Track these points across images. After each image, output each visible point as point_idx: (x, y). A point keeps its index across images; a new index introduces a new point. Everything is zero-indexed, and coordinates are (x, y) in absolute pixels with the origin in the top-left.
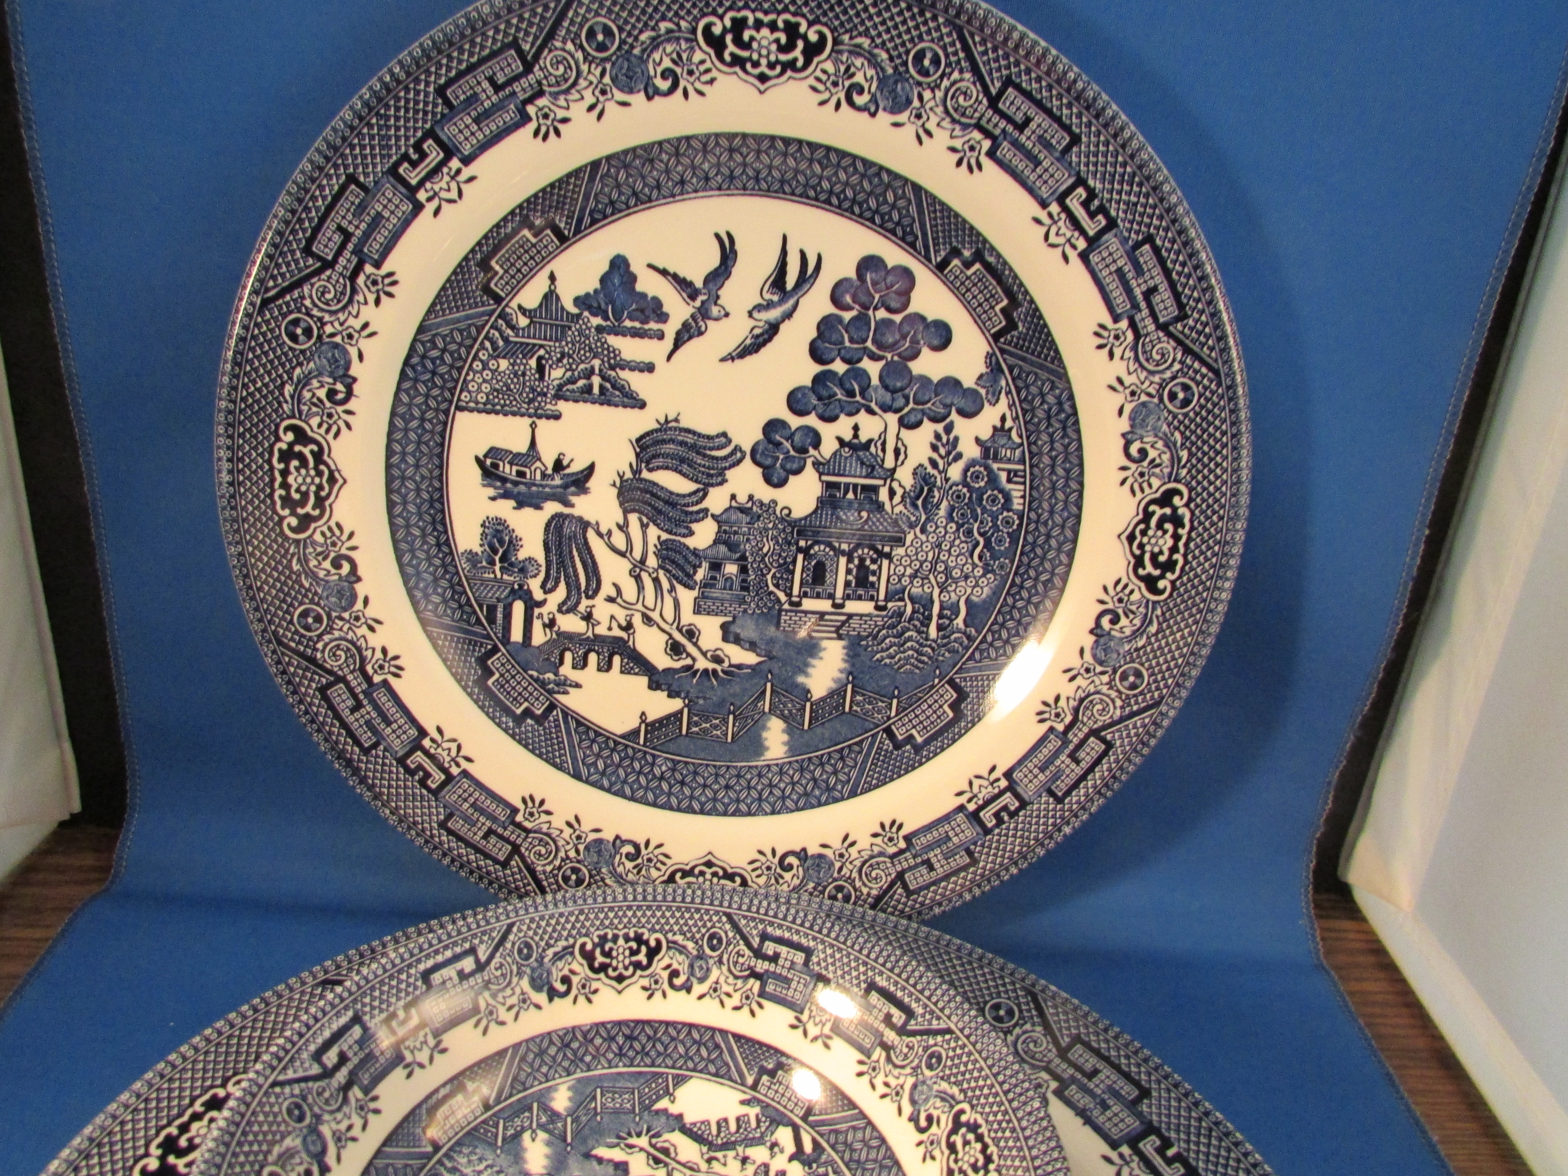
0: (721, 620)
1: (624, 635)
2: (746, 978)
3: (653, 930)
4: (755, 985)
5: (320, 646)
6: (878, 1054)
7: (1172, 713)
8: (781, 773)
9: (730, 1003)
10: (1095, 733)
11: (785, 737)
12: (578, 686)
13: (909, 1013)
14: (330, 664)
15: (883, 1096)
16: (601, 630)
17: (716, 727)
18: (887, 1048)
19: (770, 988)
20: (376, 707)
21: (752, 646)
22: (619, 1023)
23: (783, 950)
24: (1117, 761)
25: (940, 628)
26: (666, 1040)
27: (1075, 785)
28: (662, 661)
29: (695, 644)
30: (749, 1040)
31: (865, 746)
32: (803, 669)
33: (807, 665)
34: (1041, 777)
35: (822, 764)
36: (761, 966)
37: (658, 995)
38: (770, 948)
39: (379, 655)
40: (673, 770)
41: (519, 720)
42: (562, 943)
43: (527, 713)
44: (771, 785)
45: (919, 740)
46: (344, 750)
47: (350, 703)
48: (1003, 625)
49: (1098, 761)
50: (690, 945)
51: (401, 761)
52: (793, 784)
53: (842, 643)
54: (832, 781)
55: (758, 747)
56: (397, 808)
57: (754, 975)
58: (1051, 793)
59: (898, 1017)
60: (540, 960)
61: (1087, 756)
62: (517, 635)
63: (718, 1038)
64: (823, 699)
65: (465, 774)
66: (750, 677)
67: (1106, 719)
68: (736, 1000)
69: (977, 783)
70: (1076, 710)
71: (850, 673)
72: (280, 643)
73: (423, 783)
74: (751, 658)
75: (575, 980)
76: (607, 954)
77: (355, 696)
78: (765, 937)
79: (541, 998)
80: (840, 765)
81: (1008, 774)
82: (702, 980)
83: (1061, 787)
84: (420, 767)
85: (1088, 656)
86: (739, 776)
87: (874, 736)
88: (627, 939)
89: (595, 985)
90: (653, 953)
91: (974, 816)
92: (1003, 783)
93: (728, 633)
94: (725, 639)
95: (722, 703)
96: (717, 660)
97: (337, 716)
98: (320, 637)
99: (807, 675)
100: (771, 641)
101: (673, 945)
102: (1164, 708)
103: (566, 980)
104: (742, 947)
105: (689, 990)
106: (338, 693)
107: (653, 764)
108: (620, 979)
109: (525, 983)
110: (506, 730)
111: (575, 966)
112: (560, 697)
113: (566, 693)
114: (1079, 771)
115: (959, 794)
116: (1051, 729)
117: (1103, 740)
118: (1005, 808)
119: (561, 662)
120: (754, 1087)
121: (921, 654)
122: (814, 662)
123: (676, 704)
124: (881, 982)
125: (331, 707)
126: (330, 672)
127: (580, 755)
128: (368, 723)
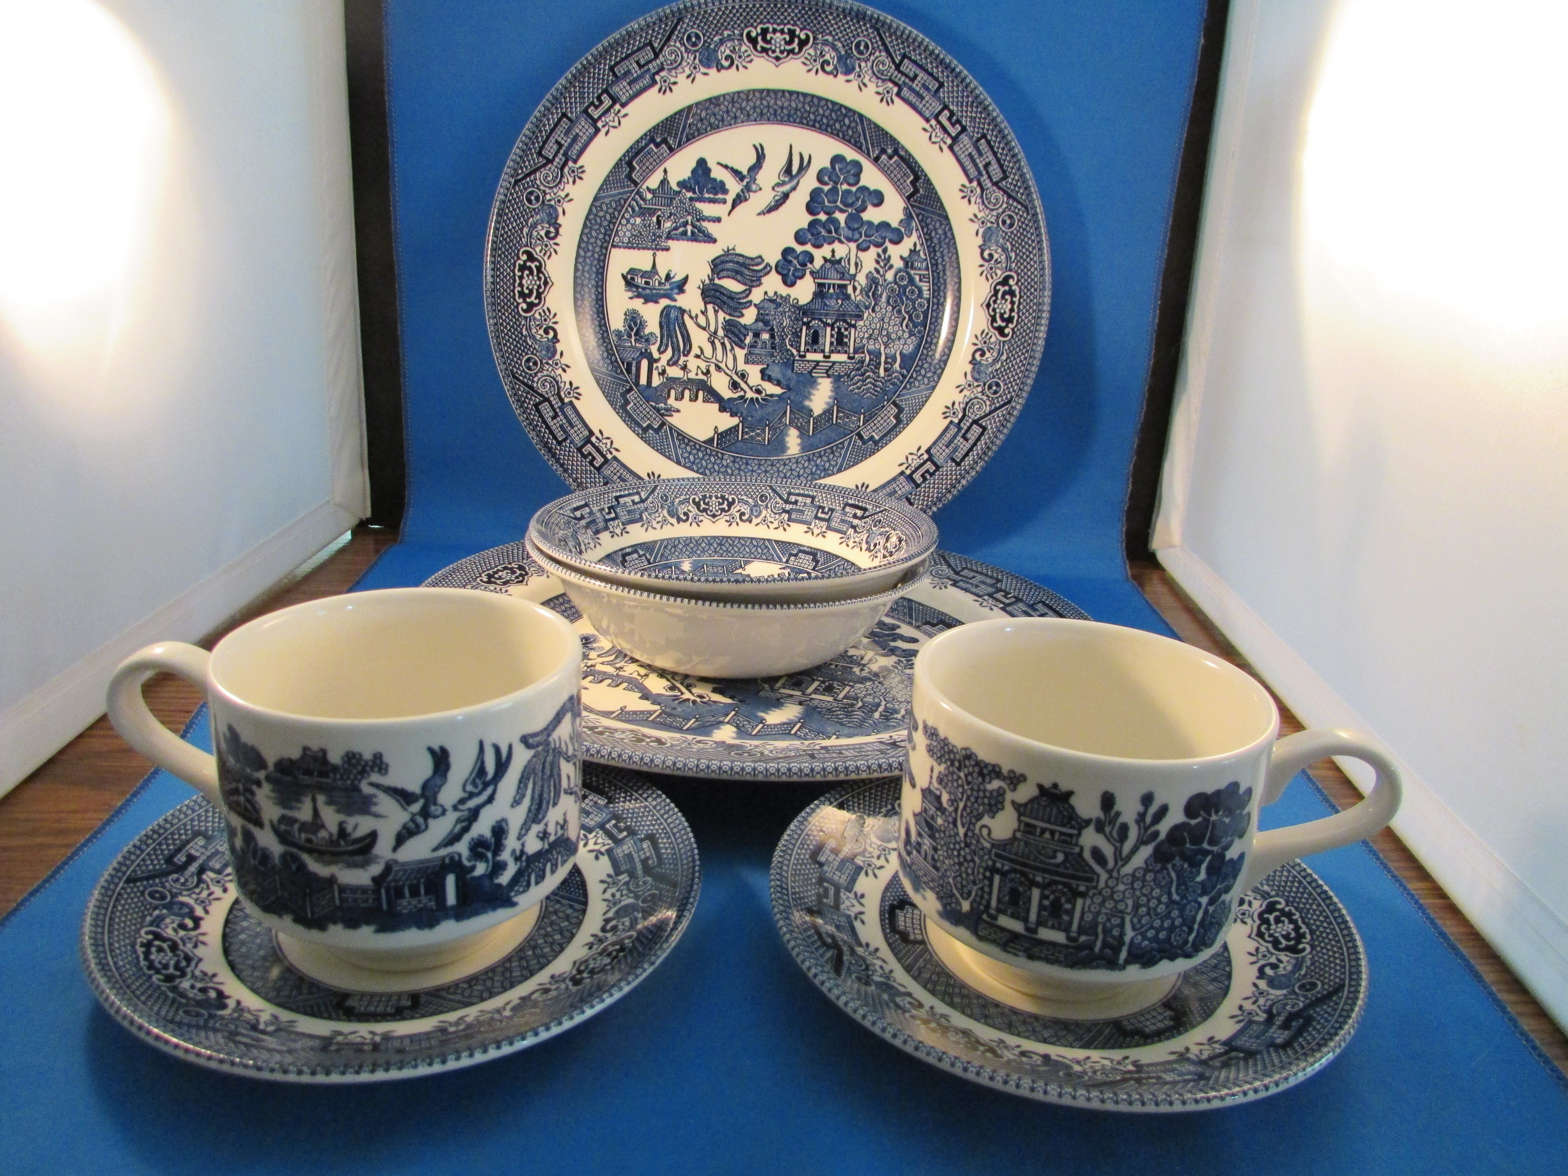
0: (760, 367)
1: (705, 378)
2: (780, 514)
3: (730, 494)
4: (786, 516)
5: (536, 379)
6: (851, 531)
7: (1018, 407)
8: (797, 462)
9: (772, 526)
10: (975, 422)
11: (799, 441)
12: (678, 411)
13: (865, 510)
14: (541, 390)
15: (852, 548)
16: (692, 375)
17: (758, 435)
18: (854, 527)
19: (793, 516)
20: (566, 417)
21: (779, 383)
22: (714, 537)
23: (800, 499)
24: (989, 438)
25: (886, 370)
26: (739, 545)
27: (967, 454)
28: (727, 393)
29: (746, 382)
30: (783, 542)
31: (846, 444)
32: (807, 397)
33: (810, 394)
34: (947, 451)
35: (821, 457)
36: (788, 507)
37: (734, 524)
38: (793, 498)
39: (568, 386)
40: (734, 462)
41: (645, 430)
42: (683, 497)
43: (649, 426)
44: (791, 470)
45: (877, 438)
46: (547, 442)
47: (551, 414)
48: (921, 367)
49: (978, 439)
50: (750, 501)
51: (579, 450)
52: (804, 468)
53: (829, 380)
54: (827, 465)
55: (782, 447)
56: (577, 478)
57: (785, 511)
58: (953, 460)
59: (859, 513)
60: (673, 503)
61: (973, 435)
62: (643, 381)
63: (767, 543)
64: (820, 416)
65: (615, 458)
66: (778, 402)
67: (982, 413)
68: (776, 524)
69: (910, 457)
70: (964, 409)
71: (835, 399)
72: (514, 377)
73: (591, 463)
74: (778, 390)
75: (691, 515)
76: (708, 504)
77: (554, 410)
78: (790, 494)
79: (674, 521)
80: (831, 456)
81: (928, 451)
82: (757, 517)
83: (958, 456)
84: (590, 454)
85: (969, 377)
86: (772, 465)
87: (851, 438)
88: (717, 497)
89: (701, 518)
90: (730, 504)
91: (910, 478)
92: (926, 456)
93: (765, 375)
94: (763, 379)
95: (761, 420)
96: (758, 392)
97: (544, 422)
98: (536, 374)
99: (811, 400)
100: (789, 379)
101: (741, 501)
102: (1013, 404)
103: (685, 514)
104: (778, 499)
105: (750, 522)
106: (545, 408)
107: (722, 459)
108: (714, 516)
109: (665, 512)
110: (638, 435)
111: (690, 508)
112: (667, 418)
113: (671, 416)
114: (968, 446)
115: (901, 465)
116: (951, 422)
117: (981, 426)
118: (927, 471)
119: (669, 396)
120: (787, 562)
121: (875, 386)
122: (814, 392)
123: (735, 421)
124: (850, 502)
125: (541, 416)
126: (541, 395)
127: (680, 452)
128: (561, 426)
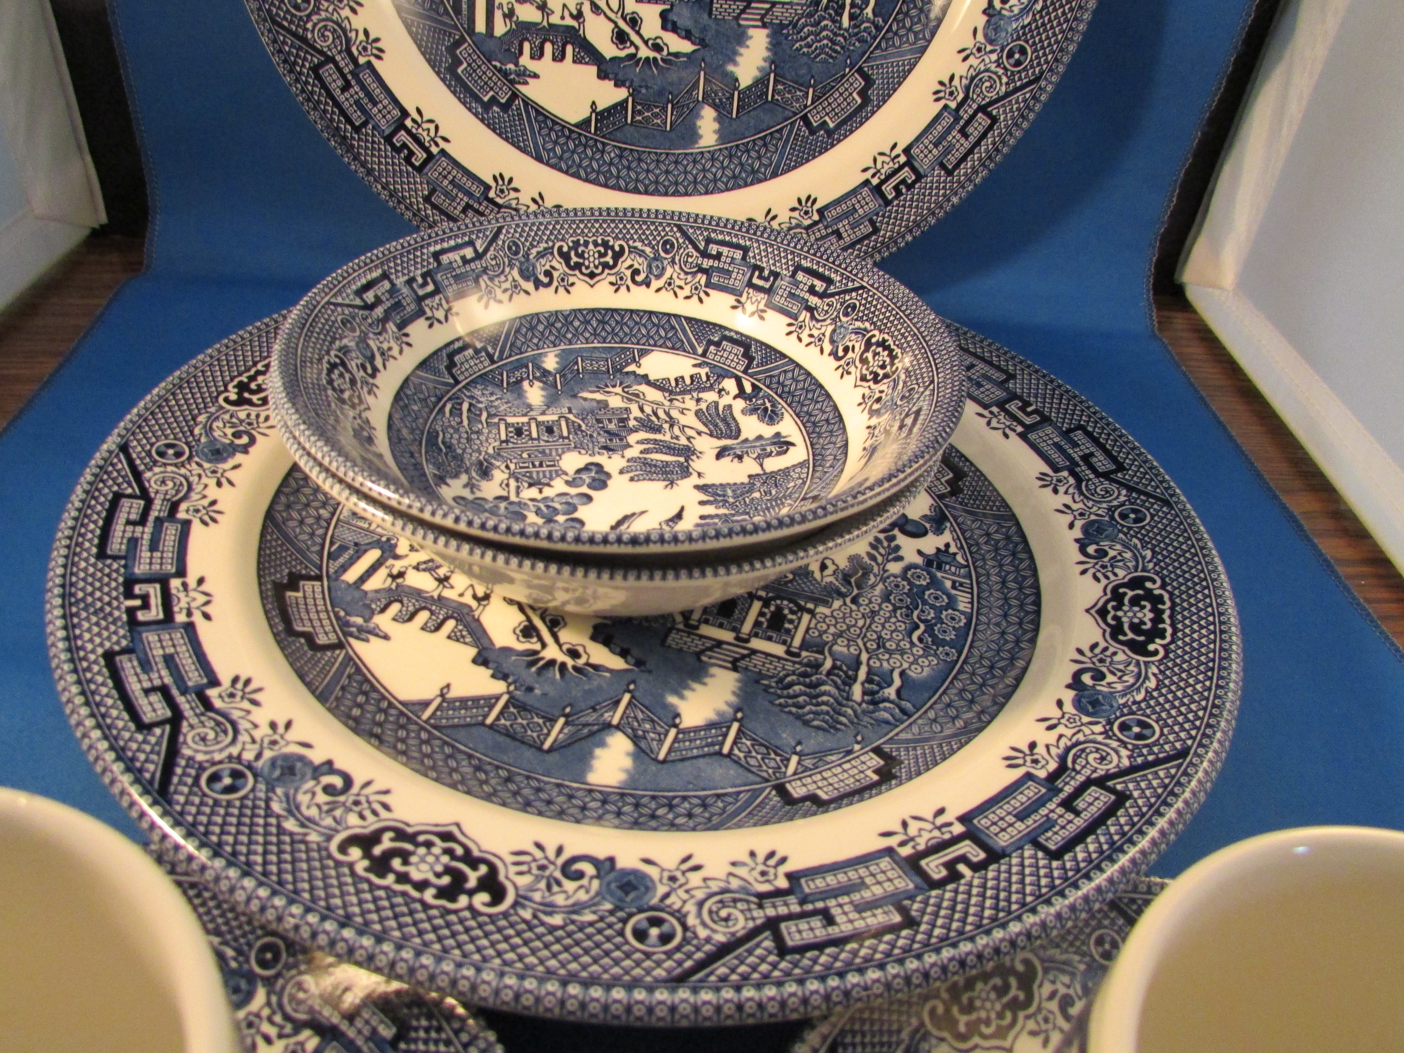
0: (660, 8)
1: (575, 24)
2: (694, 274)
3: (616, 238)
4: (702, 279)
5: (309, 26)
6: (805, 315)
7: (1049, 88)
8: (713, 159)
9: (681, 294)
10: (982, 109)
11: (716, 126)
12: (536, 76)
13: (829, 281)
14: (320, 44)
15: (808, 345)
16: (555, 19)
17: (656, 116)
18: (810, 309)
19: (714, 280)
20: (363, 87)
21: (688, 36)
22: (593, 311)
23: (725, 250)
24: (1000, 135)
25: (852, 17)
26: (631, 324)
27: (964, 159)
28: (609, 50)
29: (638, 33)
30: (697, 321)
31: (785, 132)
32: (731, 57)
33: (736, 53)
34: (935, 152)
35: (748, 151)
36: (707, 263)
37: (623, 289)
38: (713, 249)
39: (362, 37)
40: (621, 157)
41: (487, 106)
42: (543, 245)
43: (493, 100)
44: (704, 170)
45: (832, 125)
46: (338, 129)
47: (340, 83)
48: (907, 14)
49: (984, 136)
50: (648, 250)
51: (389, 139)
52: (723, 168)
53: (765, 32)
54: (757, 165)
55: (692, 135)
56: (388, 183)
57: (701, 270)
58: (942, 166)
59: (820, 286)
60: (527, 256)
61: (975, 131)
62: (480, 26)
63: (673, 321)
64: (749, 88)
65: (443, 152)
66: (685, 66)
67: (993, 95)
68: (687, 292)
69: (880, 159)
70: (967, 88)
71: (773, 62)
72: (274, 22)
73: (408, 160)
74: (686, 47)
75: (556, 274)
76: (581, 256)
77: (343, 76)
78: (709, 241)
79: (529, 286)
80: (763, 151)
81: (907, 151)
82: (658, 277)
83: (951, 160)
84: (404, 146)
85: (980, 37)
86: (676, 162)
87: (793, 124)
88: (596, 244)
89: (572, 280)
90: (618, 256)
91: (877, 190)
92: (903, 159)
93: (667, 22)
94: (664, 28)
95: (661, 92)
96: (657, 48)
97: (330, 95)
98: (309, 16)
99: (735, 63)
100: (704, 29)
101: (633, 250)
102: (1043, 83)
103: (548, 274)
104: (691, 249)
105: (648, 285)
106: (328, 72)
107: (603, 152)
108: (592, 275)
109: (515, 273)
110: (476, 115)
111: (555, 263)
112: (520, 87)
113: (526, 83)
114: (967, 145)
115: (865, 170)
116: (946, 107)
117: (989, 115)
118: (903, 181)
119: (521, 53)
120: (704, 354)
121: (833, 42)
122: (742, 50)
123: (622, 93)
124: (805, 264)
125: (324, 86)
126: (321, 52)
127: (540, 141)
128: (357, 103)
